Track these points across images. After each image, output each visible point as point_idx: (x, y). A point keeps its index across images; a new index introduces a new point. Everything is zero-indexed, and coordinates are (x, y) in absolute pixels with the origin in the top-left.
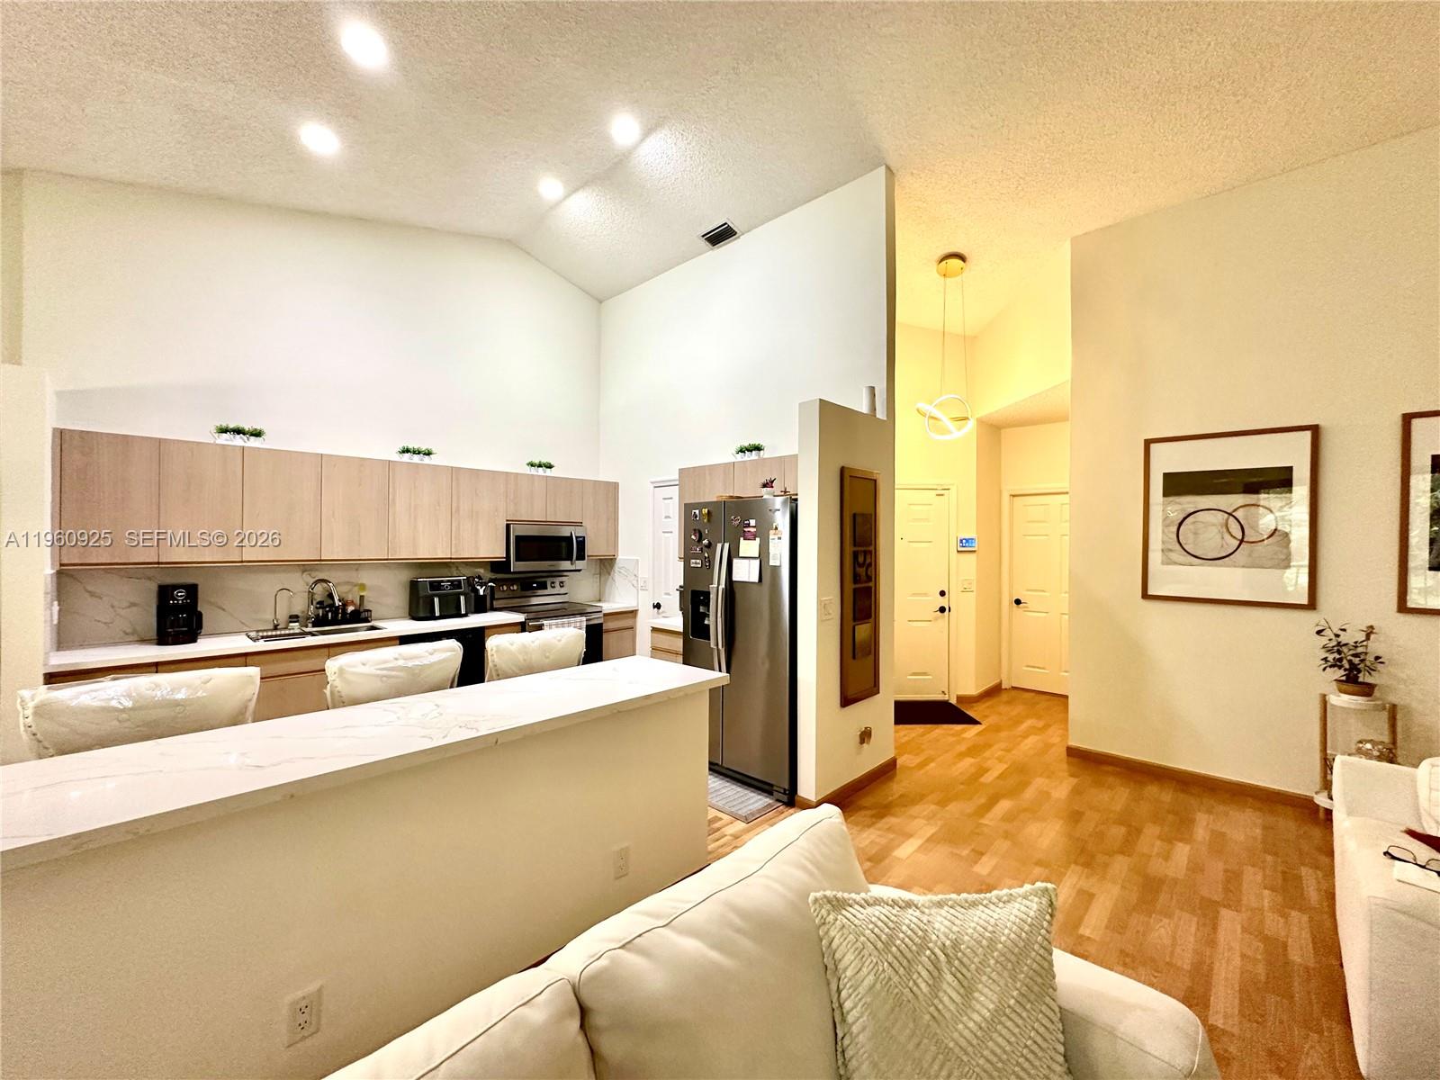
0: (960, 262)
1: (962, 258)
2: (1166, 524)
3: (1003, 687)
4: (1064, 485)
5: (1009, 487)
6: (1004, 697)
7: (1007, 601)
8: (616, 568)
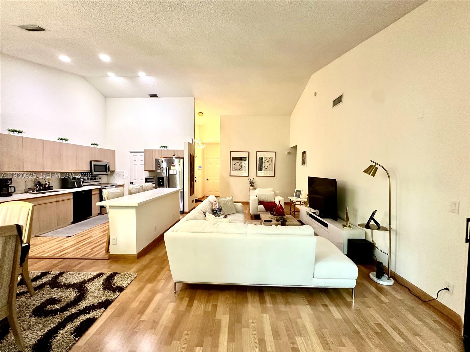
0: (202, 114)
1: (203, 113)
2: (233, 165)
3: (205, 196)
4: (219, 156)
5: (206, 157)
6: (205, 198)
7: (206, 179)
8: (115, 173)
